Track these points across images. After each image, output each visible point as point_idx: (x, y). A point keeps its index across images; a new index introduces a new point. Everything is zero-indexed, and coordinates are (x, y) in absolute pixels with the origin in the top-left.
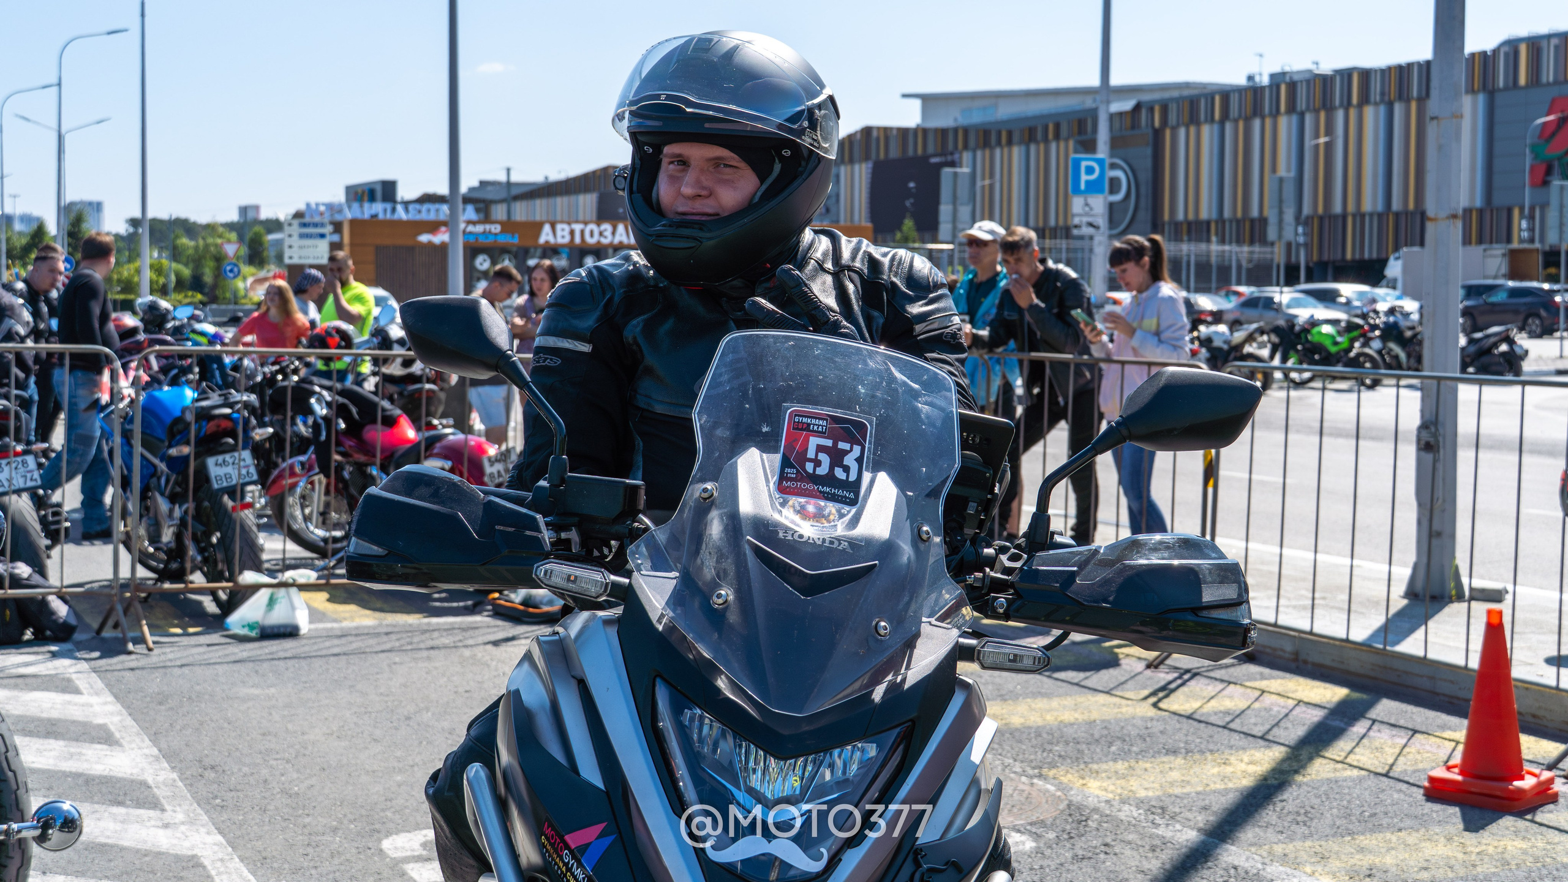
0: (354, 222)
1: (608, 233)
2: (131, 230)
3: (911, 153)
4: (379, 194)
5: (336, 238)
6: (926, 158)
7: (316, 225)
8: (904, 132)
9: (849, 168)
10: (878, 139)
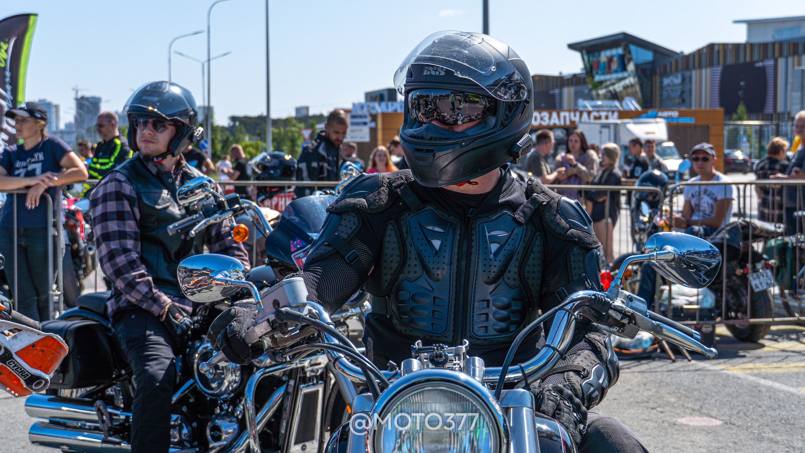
0: (384, 115)
1: (546, 119)
2: (232, 124)
3: (742, 60)
4: (386, 97)
5: (373, 125)
6: (752, 63)
7: (361, 117)
8: (737, 47)
9: (698, 71)
10: (719, 52)
